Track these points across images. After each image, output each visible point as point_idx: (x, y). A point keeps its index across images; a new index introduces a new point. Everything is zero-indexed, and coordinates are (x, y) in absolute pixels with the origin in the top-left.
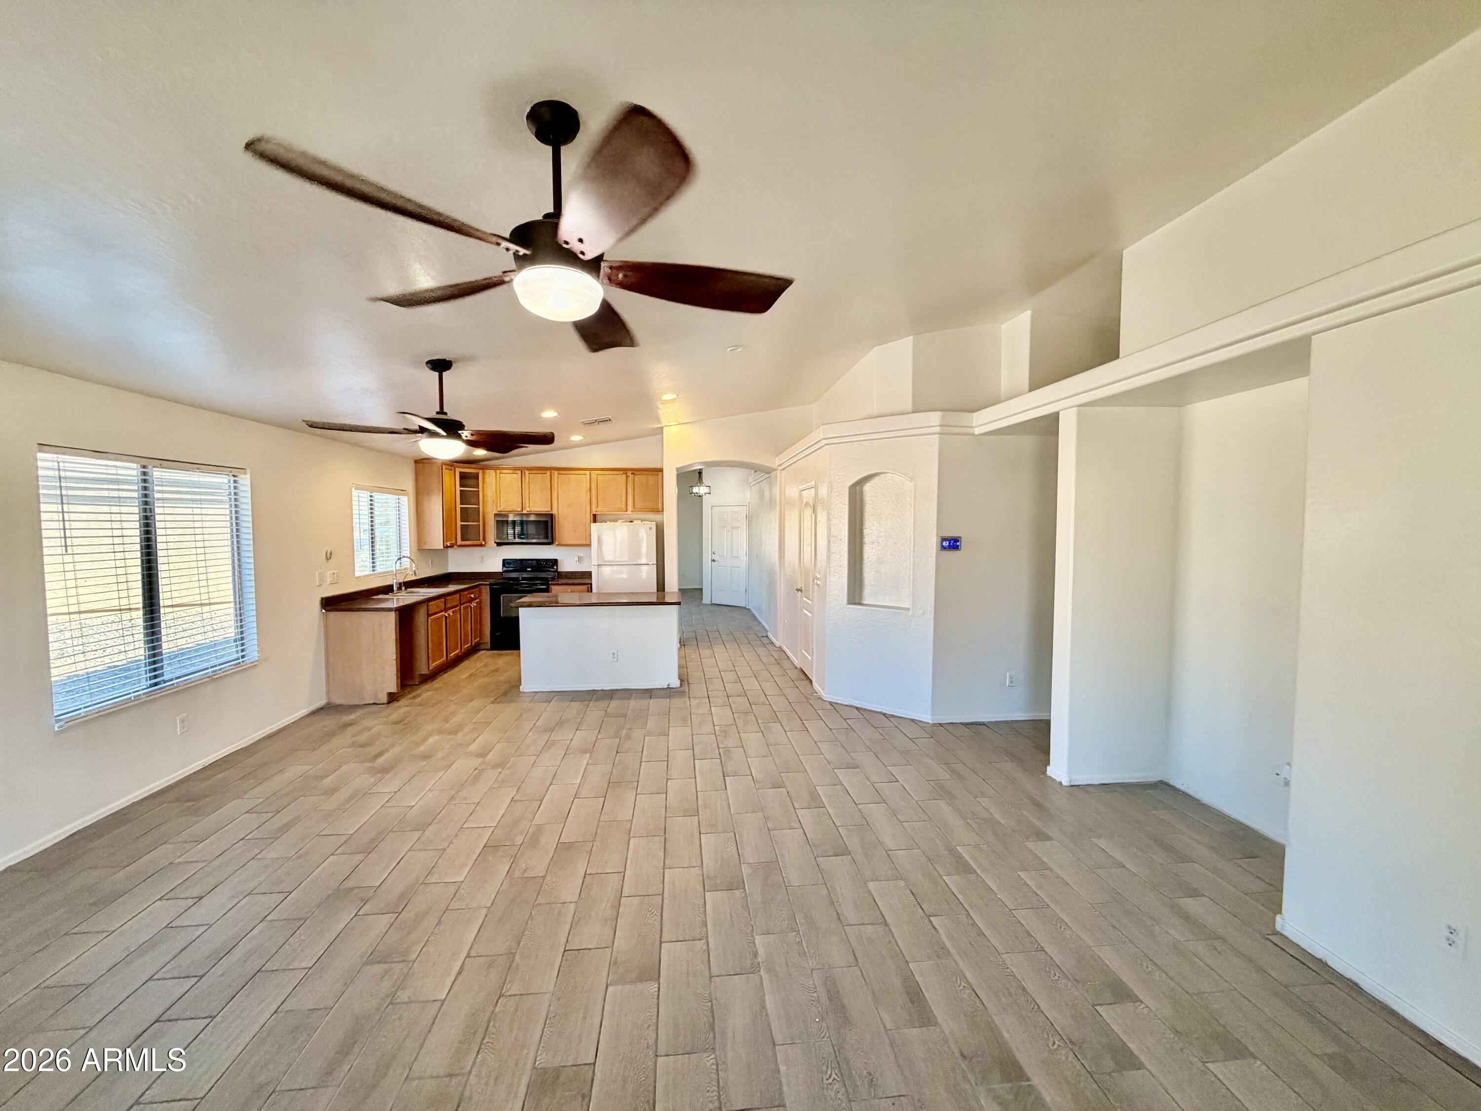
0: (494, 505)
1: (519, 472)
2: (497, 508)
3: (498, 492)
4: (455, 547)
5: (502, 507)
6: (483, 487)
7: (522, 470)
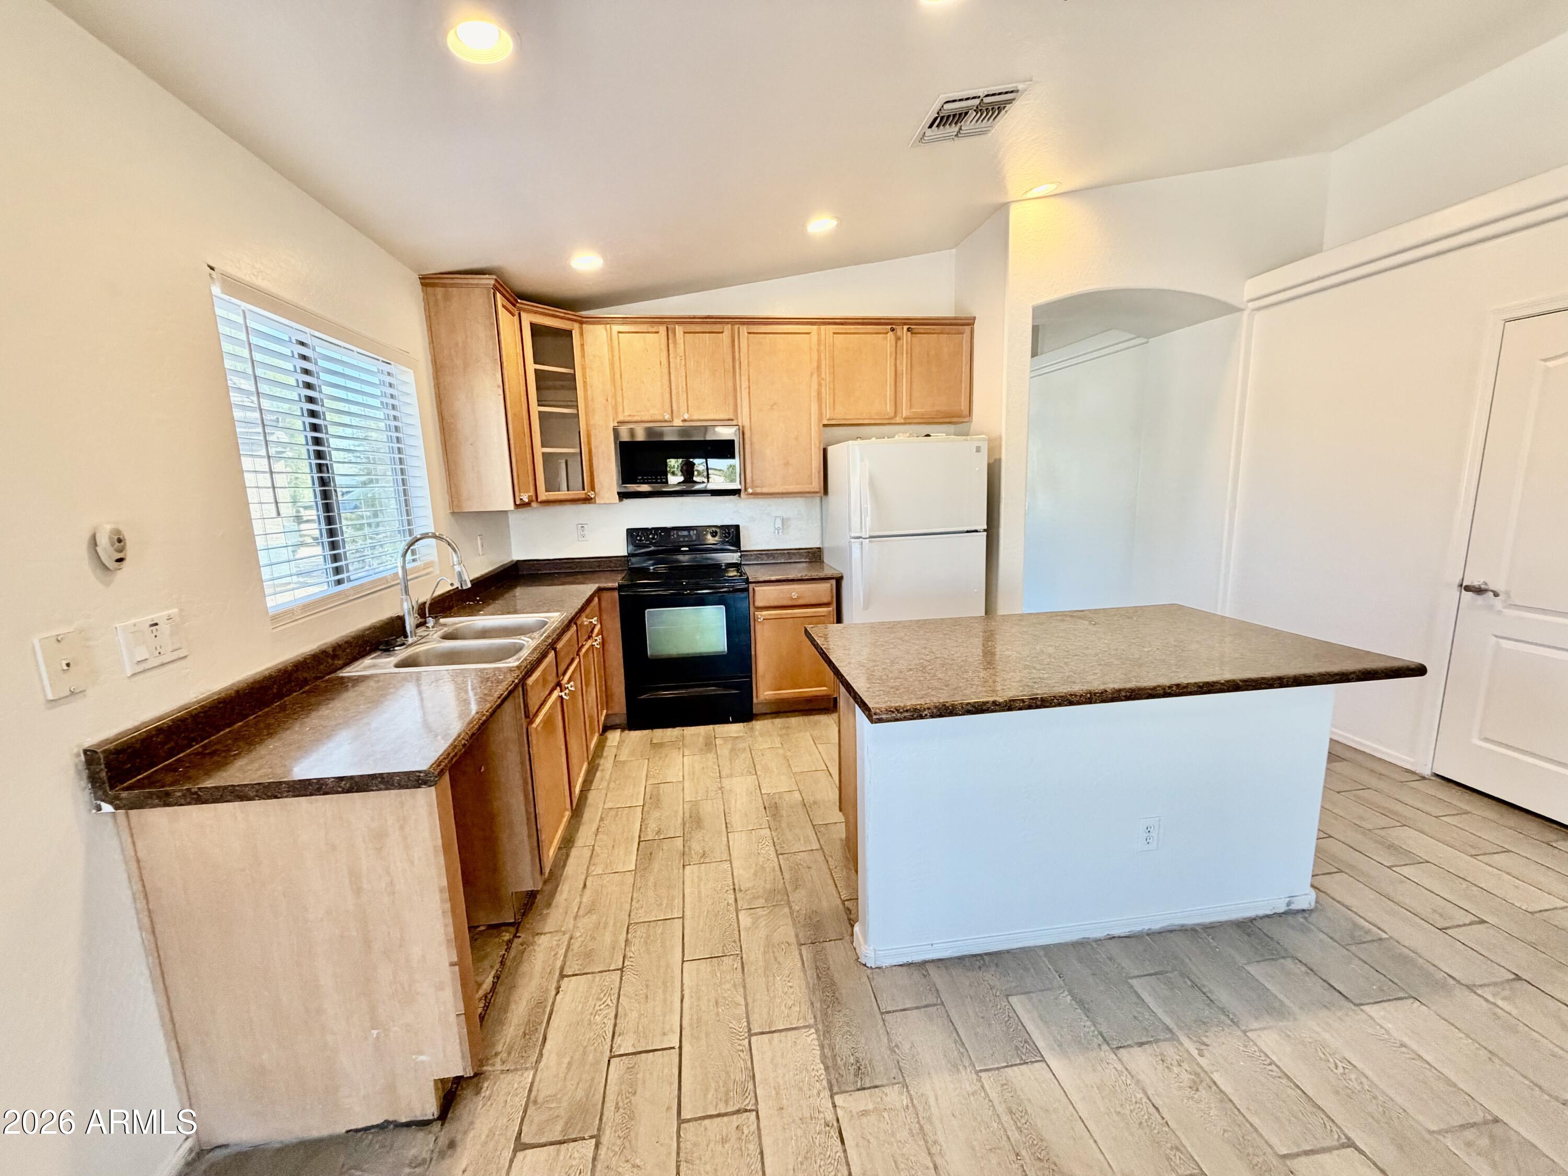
0: (610, 408)
1: (663, 329)
2: (616, 413)
3: (618, 376)
4: (534, 504)
5: (627, 413)
6: (584, 368)
7: (668, 323)
